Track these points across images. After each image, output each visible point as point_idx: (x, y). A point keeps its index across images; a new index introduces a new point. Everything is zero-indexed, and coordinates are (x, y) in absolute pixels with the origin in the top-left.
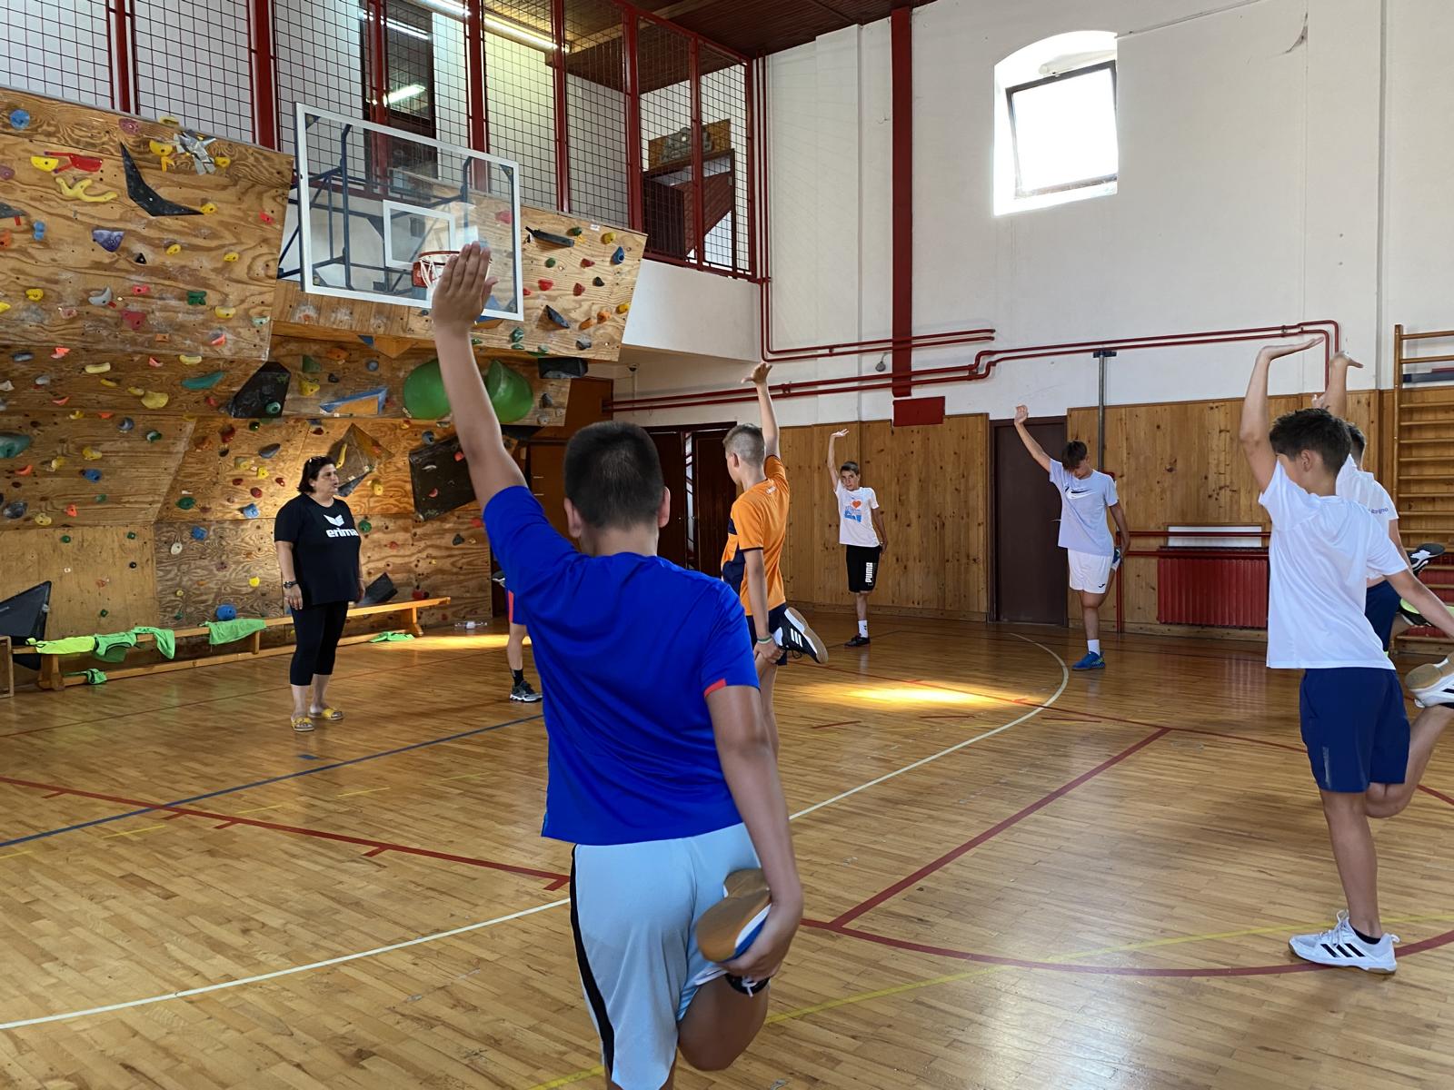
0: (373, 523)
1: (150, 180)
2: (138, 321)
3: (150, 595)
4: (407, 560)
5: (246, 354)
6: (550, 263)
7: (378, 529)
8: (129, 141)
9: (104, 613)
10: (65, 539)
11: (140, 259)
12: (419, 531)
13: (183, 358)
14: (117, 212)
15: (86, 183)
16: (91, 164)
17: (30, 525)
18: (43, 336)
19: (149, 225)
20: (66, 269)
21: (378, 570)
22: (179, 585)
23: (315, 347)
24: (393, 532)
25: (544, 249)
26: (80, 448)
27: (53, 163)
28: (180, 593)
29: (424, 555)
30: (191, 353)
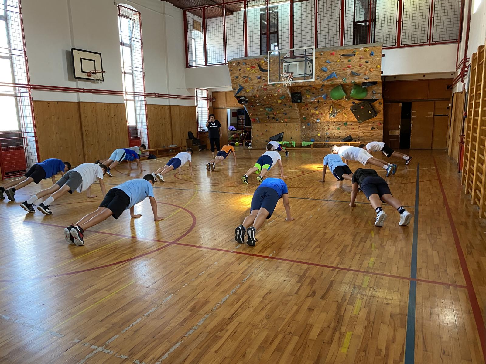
0: (348, 123)
1: (262, 67)
2: (265, 89)
3: (299, 136)
4: (357, 132)
5: (284, 92)
6: (349, 61)
7: (349, 125)
8: (258, 62)
9: (291, 138)
10: (286, 125)
11: (264, 80)
12: (361, 126)
13: (275, 95)
14: (259, 73)
15: (254, 70)
16: (254, 67)
17: (280, 122)
18: (254, 94)
19: (264, 74)
20: (255, 83)
21: (348, 134)
22: (304, 134)
23: (308, 88)
24: (354, 125)
25: (346, 58)
26: (281, 109)
27: (249, 68)
28: (304, 136)
29: (362, 131)
30: (275, 94)
